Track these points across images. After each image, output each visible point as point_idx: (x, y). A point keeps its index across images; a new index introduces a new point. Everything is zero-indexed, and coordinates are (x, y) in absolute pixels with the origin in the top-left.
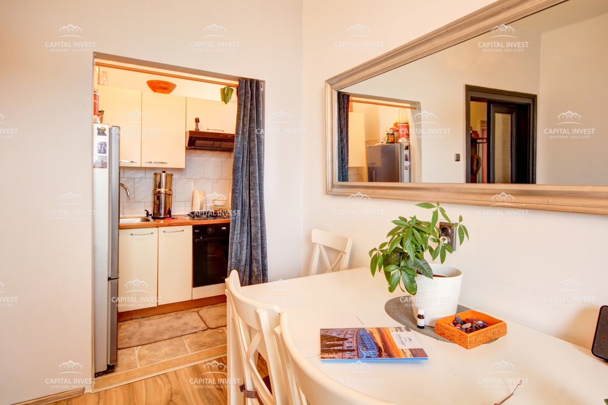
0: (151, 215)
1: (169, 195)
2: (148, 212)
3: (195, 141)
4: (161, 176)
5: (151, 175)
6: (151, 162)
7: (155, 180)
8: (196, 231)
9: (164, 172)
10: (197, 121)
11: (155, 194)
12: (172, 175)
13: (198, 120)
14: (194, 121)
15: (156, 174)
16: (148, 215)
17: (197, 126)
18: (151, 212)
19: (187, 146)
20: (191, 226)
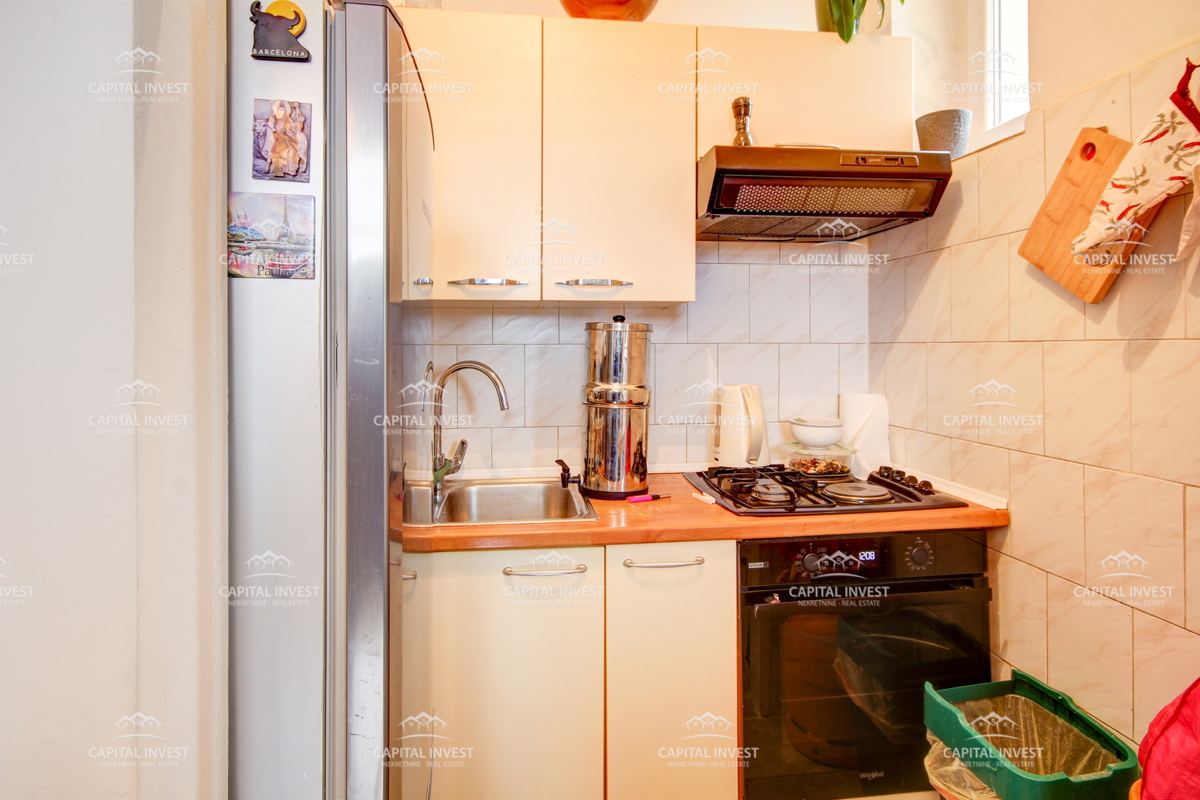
0: (576, 480)
1: (640, 404)
2: (566, 470)
3: (734, 191)
4: (609, 333)
5: (575, 332)
6: (577, 282)
7: (590, 347)
8: (752, 566)
9: (619, 319)
10: (741, 109)
11: (590, 404)
12: (647, 330)
13: (746, 106)
14: (730, 112)
15: (591, 327)
16: (565, 479)
17: (741, 129)
18: (576, 470)
19: (703, 211)
20: (733, 543)
